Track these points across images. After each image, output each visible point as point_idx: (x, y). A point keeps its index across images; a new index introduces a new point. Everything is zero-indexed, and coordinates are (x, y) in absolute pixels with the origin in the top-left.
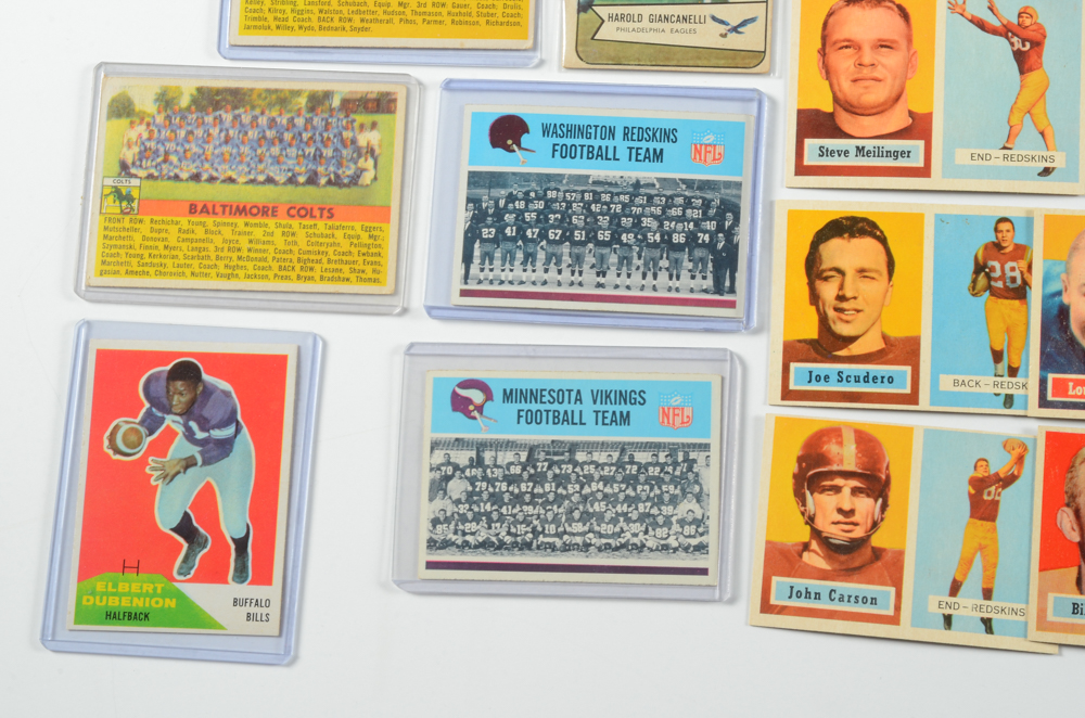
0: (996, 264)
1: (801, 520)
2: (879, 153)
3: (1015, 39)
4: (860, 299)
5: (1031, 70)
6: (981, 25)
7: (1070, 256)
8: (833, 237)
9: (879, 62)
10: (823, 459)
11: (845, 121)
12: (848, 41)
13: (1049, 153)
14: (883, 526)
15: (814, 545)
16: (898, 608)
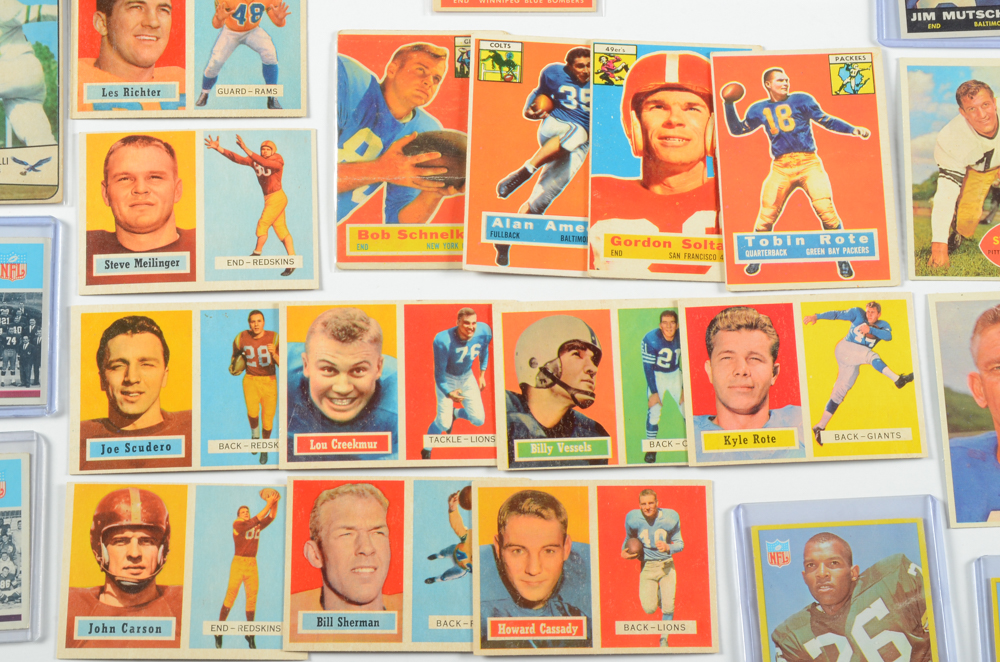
0: (251, 348)
1: (98, 568)
2: (154, 263)
3: (259, 167)
4: (142, 383)
5: (273, 191)
6: (232, 157)
7: (308, 338)
8: (118, 334)
9: (152, 190)
10: (115, 517)
11: (126, 239)
12: (126, 174)
13: (290, 257)
14: (165, 568)
15: (109, 588)
16: (178, 634)
